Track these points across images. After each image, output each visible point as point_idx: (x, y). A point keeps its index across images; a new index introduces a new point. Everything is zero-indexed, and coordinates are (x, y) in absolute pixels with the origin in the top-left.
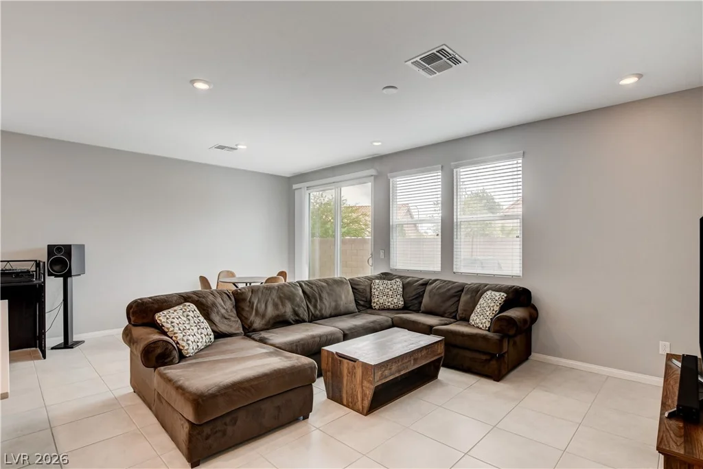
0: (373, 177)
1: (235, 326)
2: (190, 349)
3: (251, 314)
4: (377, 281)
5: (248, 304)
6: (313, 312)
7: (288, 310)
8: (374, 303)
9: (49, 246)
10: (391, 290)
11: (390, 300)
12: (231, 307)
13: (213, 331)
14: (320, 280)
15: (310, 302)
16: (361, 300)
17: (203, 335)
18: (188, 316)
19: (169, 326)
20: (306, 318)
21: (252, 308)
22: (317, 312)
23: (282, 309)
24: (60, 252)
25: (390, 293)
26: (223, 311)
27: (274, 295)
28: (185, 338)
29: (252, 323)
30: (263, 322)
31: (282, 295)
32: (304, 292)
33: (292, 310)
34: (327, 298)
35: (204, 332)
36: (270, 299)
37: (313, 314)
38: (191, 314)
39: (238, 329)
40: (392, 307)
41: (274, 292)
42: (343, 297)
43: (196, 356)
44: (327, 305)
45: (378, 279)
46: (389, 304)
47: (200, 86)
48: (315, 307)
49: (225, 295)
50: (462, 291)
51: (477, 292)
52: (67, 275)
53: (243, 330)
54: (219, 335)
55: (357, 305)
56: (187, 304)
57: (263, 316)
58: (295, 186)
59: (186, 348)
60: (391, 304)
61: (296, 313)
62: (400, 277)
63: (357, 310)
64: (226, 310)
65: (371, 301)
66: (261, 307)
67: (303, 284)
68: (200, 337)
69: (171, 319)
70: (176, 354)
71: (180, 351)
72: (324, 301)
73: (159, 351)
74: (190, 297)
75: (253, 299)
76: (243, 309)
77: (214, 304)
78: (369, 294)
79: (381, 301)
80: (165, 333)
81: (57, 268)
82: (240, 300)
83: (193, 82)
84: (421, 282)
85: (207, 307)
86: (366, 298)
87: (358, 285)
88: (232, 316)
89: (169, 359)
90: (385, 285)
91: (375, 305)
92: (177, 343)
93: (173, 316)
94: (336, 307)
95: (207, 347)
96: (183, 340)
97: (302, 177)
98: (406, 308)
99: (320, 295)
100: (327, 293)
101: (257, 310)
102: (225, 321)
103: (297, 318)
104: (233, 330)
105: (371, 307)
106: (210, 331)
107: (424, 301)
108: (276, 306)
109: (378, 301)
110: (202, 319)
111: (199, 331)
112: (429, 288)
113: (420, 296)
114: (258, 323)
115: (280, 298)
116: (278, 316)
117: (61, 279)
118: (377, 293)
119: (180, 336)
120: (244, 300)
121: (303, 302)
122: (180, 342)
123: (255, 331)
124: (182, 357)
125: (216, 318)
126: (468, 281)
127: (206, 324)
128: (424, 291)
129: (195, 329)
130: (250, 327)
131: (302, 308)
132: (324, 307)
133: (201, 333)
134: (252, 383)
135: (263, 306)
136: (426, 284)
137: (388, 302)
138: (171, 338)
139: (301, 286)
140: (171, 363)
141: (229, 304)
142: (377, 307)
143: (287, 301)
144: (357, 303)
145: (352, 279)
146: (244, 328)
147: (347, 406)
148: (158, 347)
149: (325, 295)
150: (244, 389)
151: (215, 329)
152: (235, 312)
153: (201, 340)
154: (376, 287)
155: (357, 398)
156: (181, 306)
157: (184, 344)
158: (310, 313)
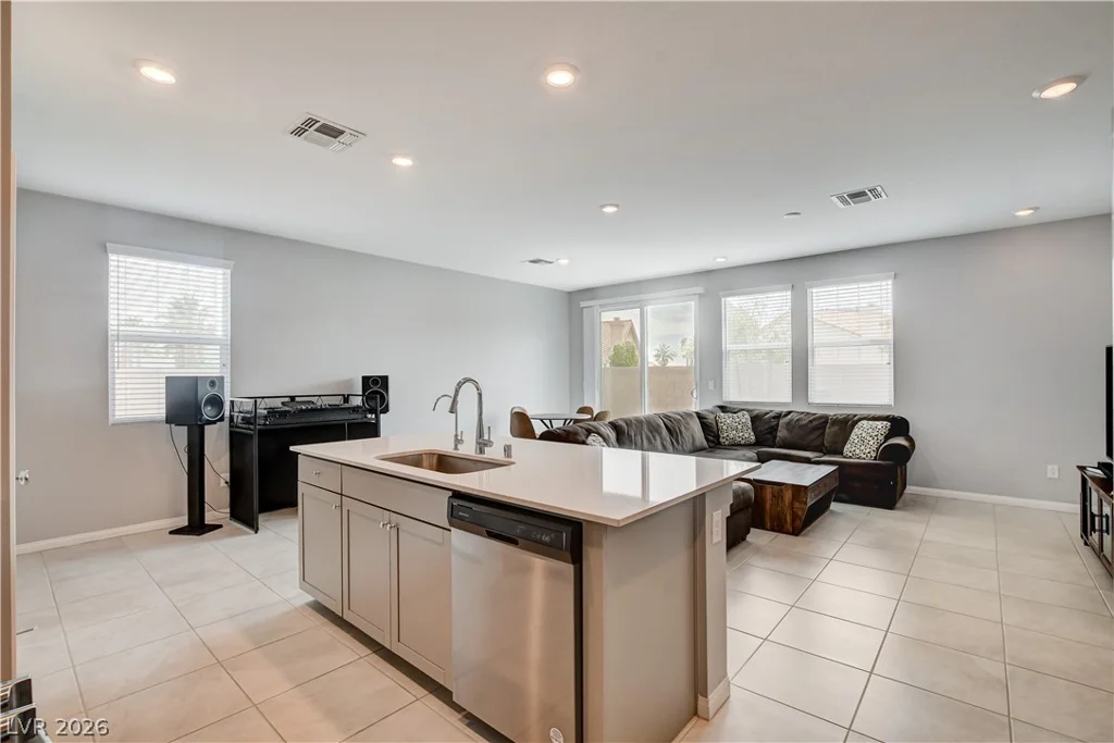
0: (696, 296)
4: (720, 414)
6: (677, 447)
8: (723, 438)
10: (739, 424)
11: (740, 434)
15: (673, 436)
16: (711, 436)
22: (680, 447)
25: (740, 427)
34: (685, 432)
40: (743, 442)
46: (741, 439)
47: (610, 210)
48: (677, 441)
50: (826, 422)
51: (846, 425)
55: (707, 441)
58: (582, 304)
60: (743, 439)
61: (665, 448)
62: (748, 411)
63: (706, 447)
65: (719, 436)
78: (716, 429)
79: (731, 436)
83: (603, 206)
84: (771, 414)
86: (715, 433)
87: (705, 418)
90: (732, 419)
91: (724, 440)
94: (693, 442)
97: (589, 292)
98: (758, 443)
105: (719, 443)
107: (779, 434)
109: (727, 436)
112: (783, 421)
113: (774, 429)
118: (725, 427)
126: (831, 413)
128: (778, 425)
131: (668, 443)
132: (685, 442)
136: (779, 416)
137: (739, 437)
142: (727, 443)
144: (707, 439)
145: (699, 412)
147: (773, 530)
149: (683, 429)
154: (723, 421)
155: (786, 520)
158: (675, 448)
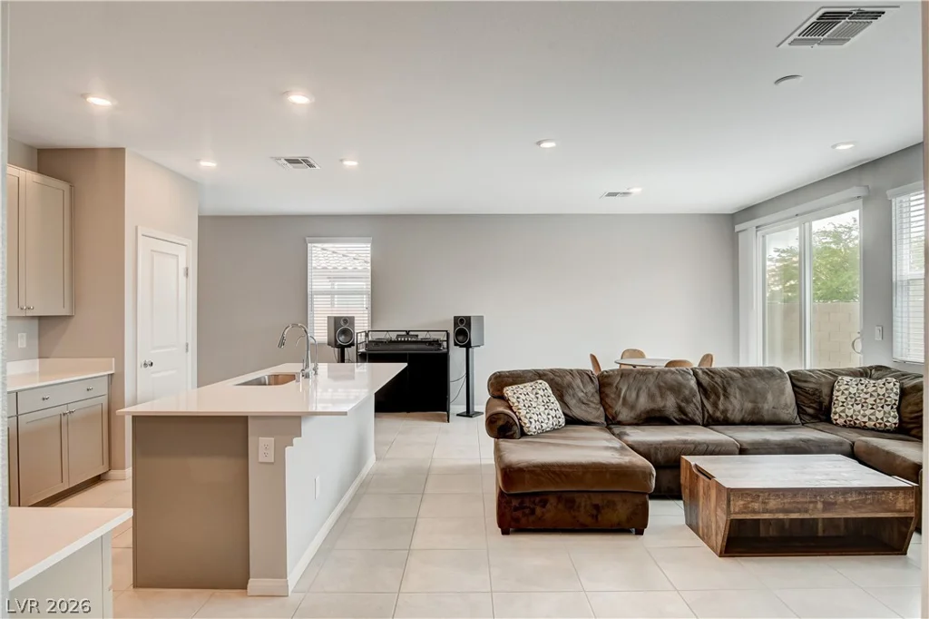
0: (861, 201)
1: (595, 413)
2: (532, 427)
3: (617, 403)
4: (847, 379)
5: (615, 389)
6: (711, 412)
7: (670, 404)
8: (835, 413)
9: (455, 317)
10: (871, 395)
11: (869, 412)
12: (593, 391)
13: (564, 414)
14: (731, 369)
15: (708, 398)
16: (809, 407)
17: (550, 417)
18: (537, 394)
19: (514, 400)
20: (698, 418)
21: (619, 396)
22: (718, 414)
23: (660, 403)
24: (462, 323)
26: (581, 394)
27: (651, 382)
28: (528, 416)
29: (617, 414)
30: (632, 415)
31: (662, 384)
32: (699, 383)
33: (675, 405)
34: (738, 395)
35: (553, 413)
36: (644, 388)
37: (710, 416)
38: (541, 392)
39: (598, 417)
41: (652, 379)
42: (770, 397)
43: (538, 435)
44: (736, 404)
45: (850, 375)
46: (866, 419)
48: (715, 405)
49: (586, 377)
52: (468, 346)
53: (606, 420)
54: (571, 421)
55: (798, 413)
56: (540, 381)
57: (632, 407)
58: (738, 228)
59: (528, 425)
60: (870, 419)
61: (681, 410)
63: (798, 421)
64: (586, 394)
65: (829, 410)
66: (630, 396)
67: (700, 372)
68: (545, 417)
69: (517, 395)
70: (516, 429)
71: (522, 427)
72: (732, 399)
73: (501, 423)
74: (545, 375)
75: (620, 386)
76: (607, 396)
77: (570, 385)
78: (827, 399)
79: (850, 413)
80: (510, 408)
81: (461, 338)
82: (604, 383)
83: (539, 143)
85: (562, 387)
86: (821, 403)
87: (805, 381)
88: (592, 402)
89: (510, 433)
90: (863, 387)
91: (837, 417)
92: (520, 419)
93: (521, 391)
94: (754, 411)
95: (554, 430)
96: (526, 417)
99: (725, 390)
100: (740, 389)
101: (624, 399)
102: (583, 407)
103: (684, 417)
104: (590, 418)
105: (829, 421)
106: (560, 413)
108: (651, 397)
109: (843, 411)
110: (553, 399)
111: (546, 411)
114: (624, 414)
115: (659, 387)
116: (653, 410)
117: (465, 349)
118: (842, 398)
119: (523, 412)
120: (610, 385)
121: (694, 396)
122: (522, 418)
123: (620, 423)
124: (523, 434)
125: (572, 402)
127: (557, 404)
129: (542, 409)
130: (614, 418)
131: (692, 405)
132: (730, 407)
133: (549, 414)
134: (563, 469)
135: (634, 395)
137: (864, 416)
138: (515, 413)
139: (695, 374)
140: (512, 437)
141: (591, 388)
142: (840, 421)
143: (669, 393)
144: (801, 411)
145: (795, 372)
146: (607, 418)
147: (703, 539)
148: (499, 419)
149: (733, 390)
150: (554, 472)
151: (567, 412)
152: (598, 398)
153: (546, 421)
154: (842, 388)
155: (712, 531)
156: (532, 383)
157: (526, 421)
158: (706, 415)
